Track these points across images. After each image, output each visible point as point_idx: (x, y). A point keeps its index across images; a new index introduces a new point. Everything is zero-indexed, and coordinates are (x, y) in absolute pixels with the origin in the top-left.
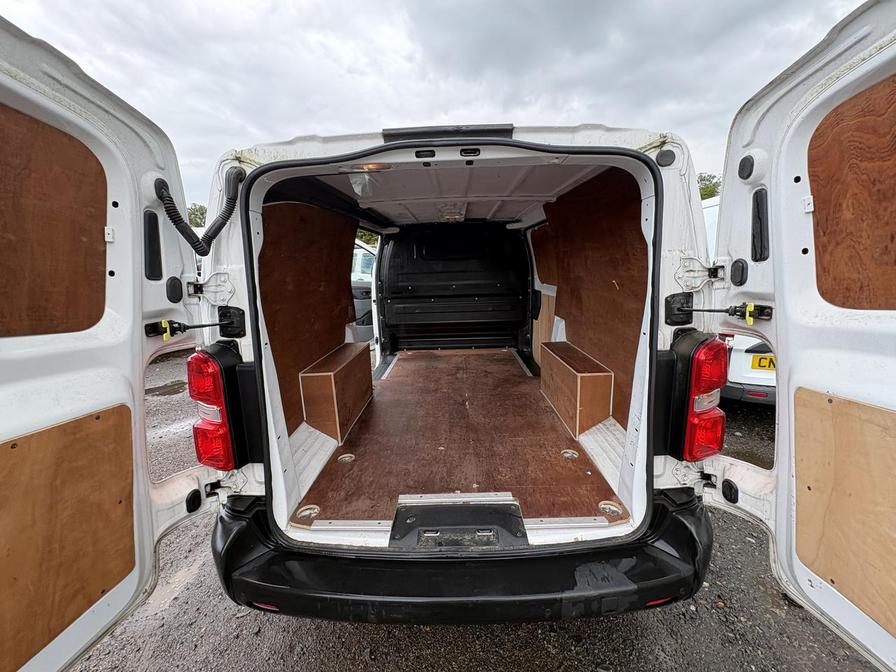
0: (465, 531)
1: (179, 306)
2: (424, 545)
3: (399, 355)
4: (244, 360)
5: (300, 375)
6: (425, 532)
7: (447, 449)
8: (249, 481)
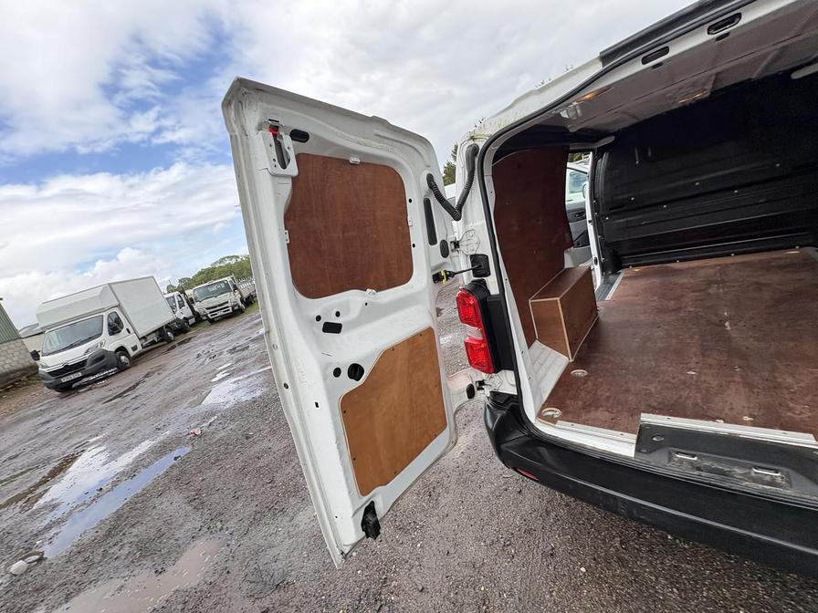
0: (735, 464)
1: (448, 259)
2: (679, 465)
3: (623, 273)
4: (492, 293)
5: (530, 301)
6: (677, 453)
7: (700, 374)
8: (504, 382)
